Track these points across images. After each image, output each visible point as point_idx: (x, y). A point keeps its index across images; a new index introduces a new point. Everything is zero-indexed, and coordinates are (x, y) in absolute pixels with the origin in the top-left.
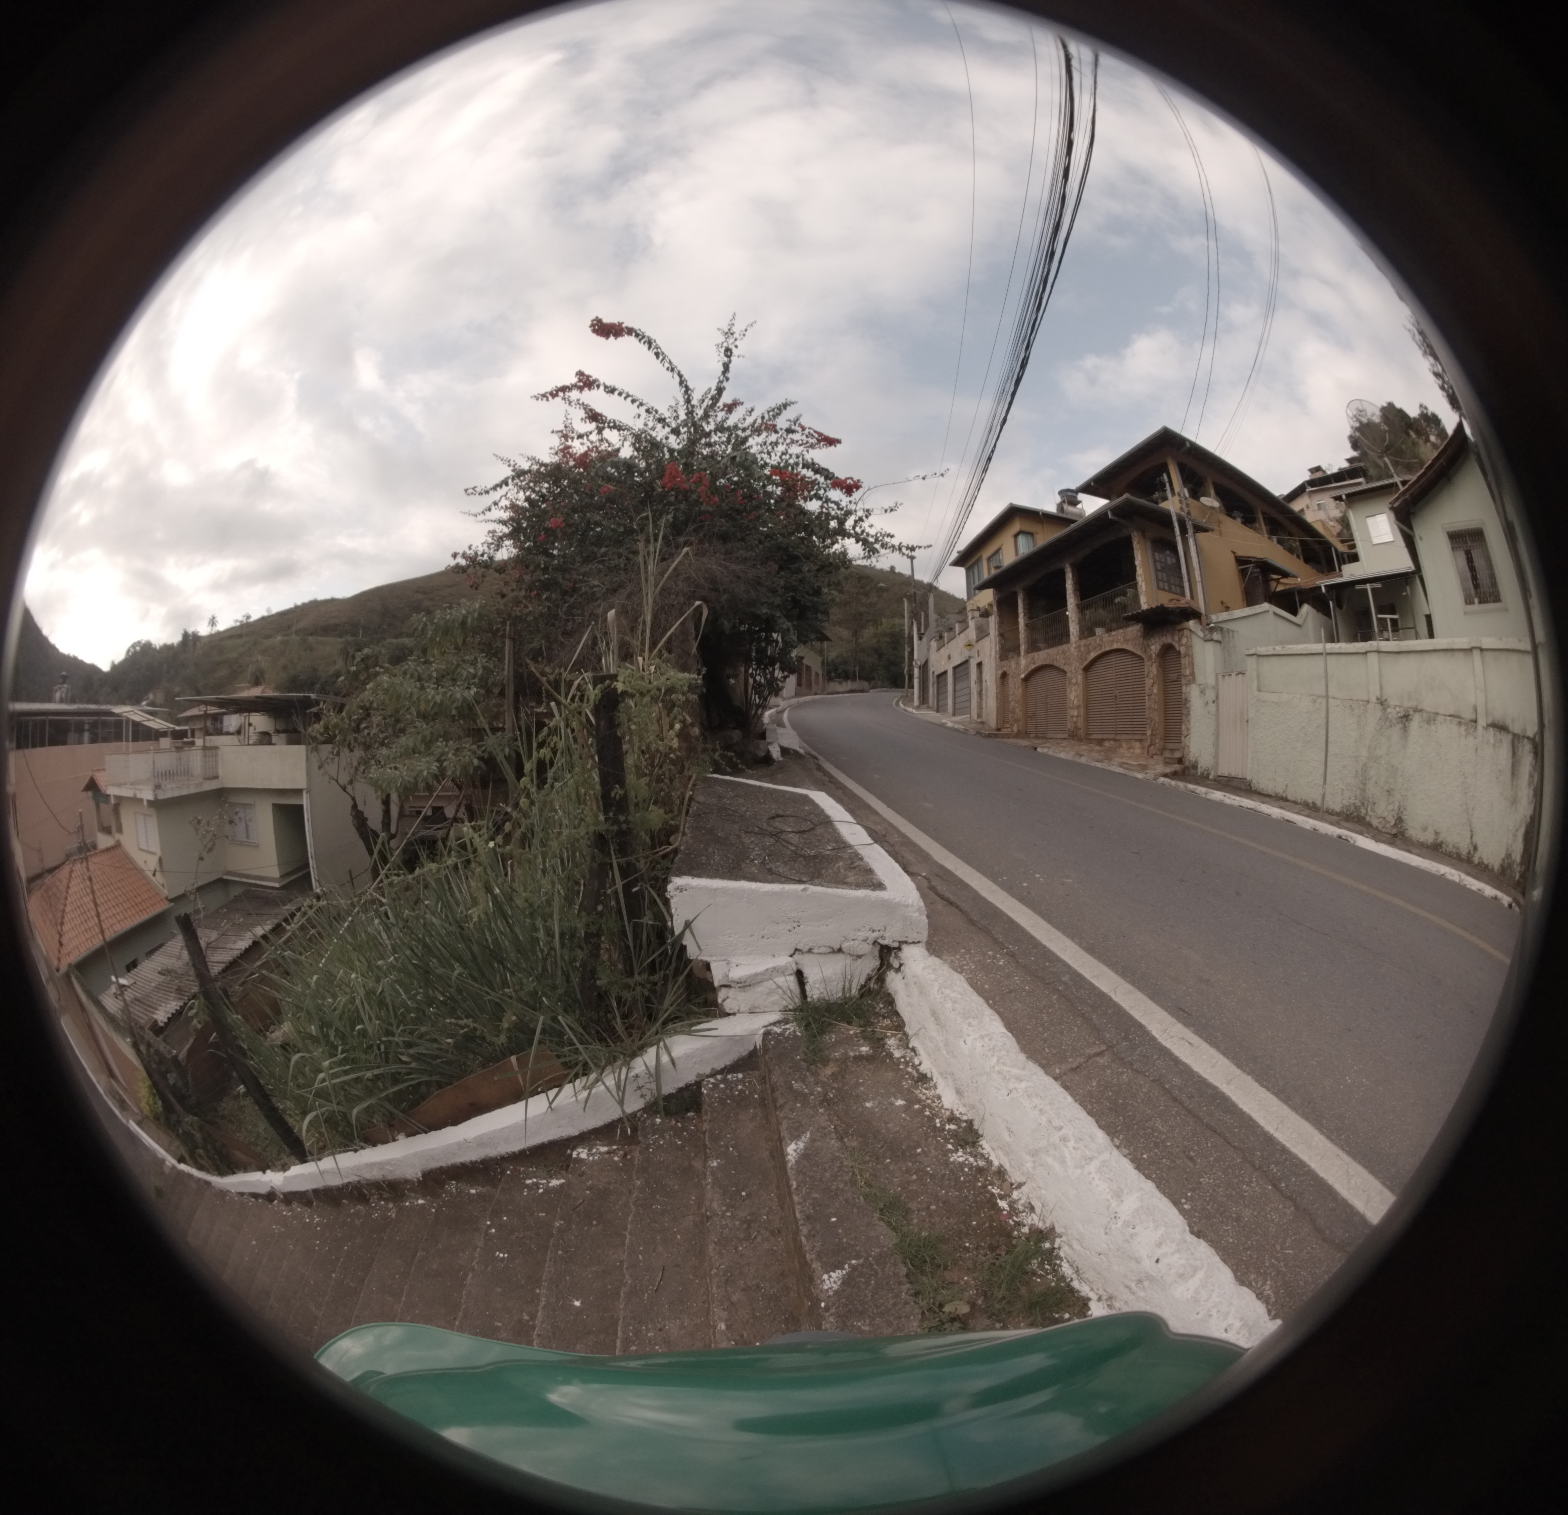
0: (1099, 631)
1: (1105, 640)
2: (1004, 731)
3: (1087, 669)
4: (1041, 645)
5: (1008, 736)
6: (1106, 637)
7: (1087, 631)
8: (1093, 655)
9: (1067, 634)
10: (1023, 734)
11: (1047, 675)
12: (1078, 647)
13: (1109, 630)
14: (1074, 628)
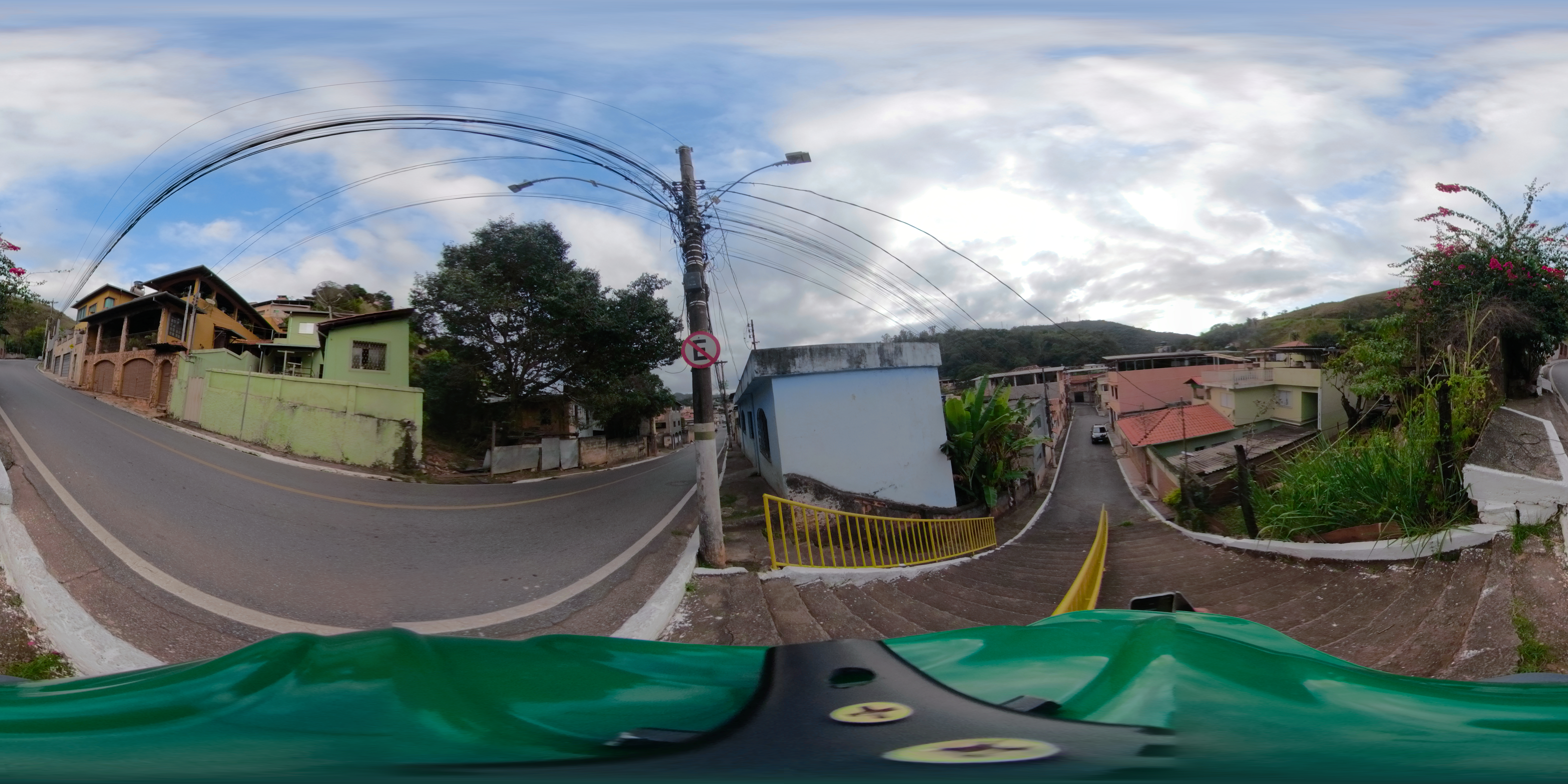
0: (134, 349)
1: (136, 353)
2: (83, 387)
3: (125, 365)
4: (106, 351)
5: (84, 390)
6: (137, 352)
7: (128, 348)
8: (129, 359)
9: (119, 348)
10: (91, 389)
11: (107, 365)
12: (123, 355)
13: (140, 349)
14: (122, 346)
